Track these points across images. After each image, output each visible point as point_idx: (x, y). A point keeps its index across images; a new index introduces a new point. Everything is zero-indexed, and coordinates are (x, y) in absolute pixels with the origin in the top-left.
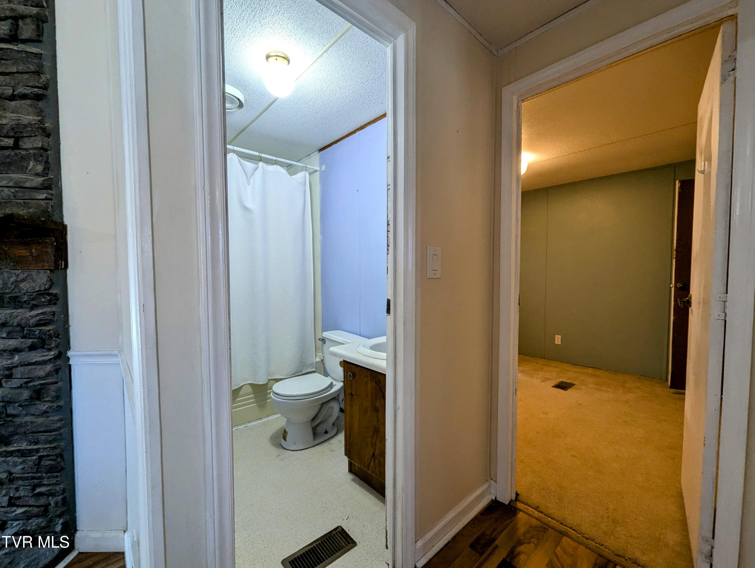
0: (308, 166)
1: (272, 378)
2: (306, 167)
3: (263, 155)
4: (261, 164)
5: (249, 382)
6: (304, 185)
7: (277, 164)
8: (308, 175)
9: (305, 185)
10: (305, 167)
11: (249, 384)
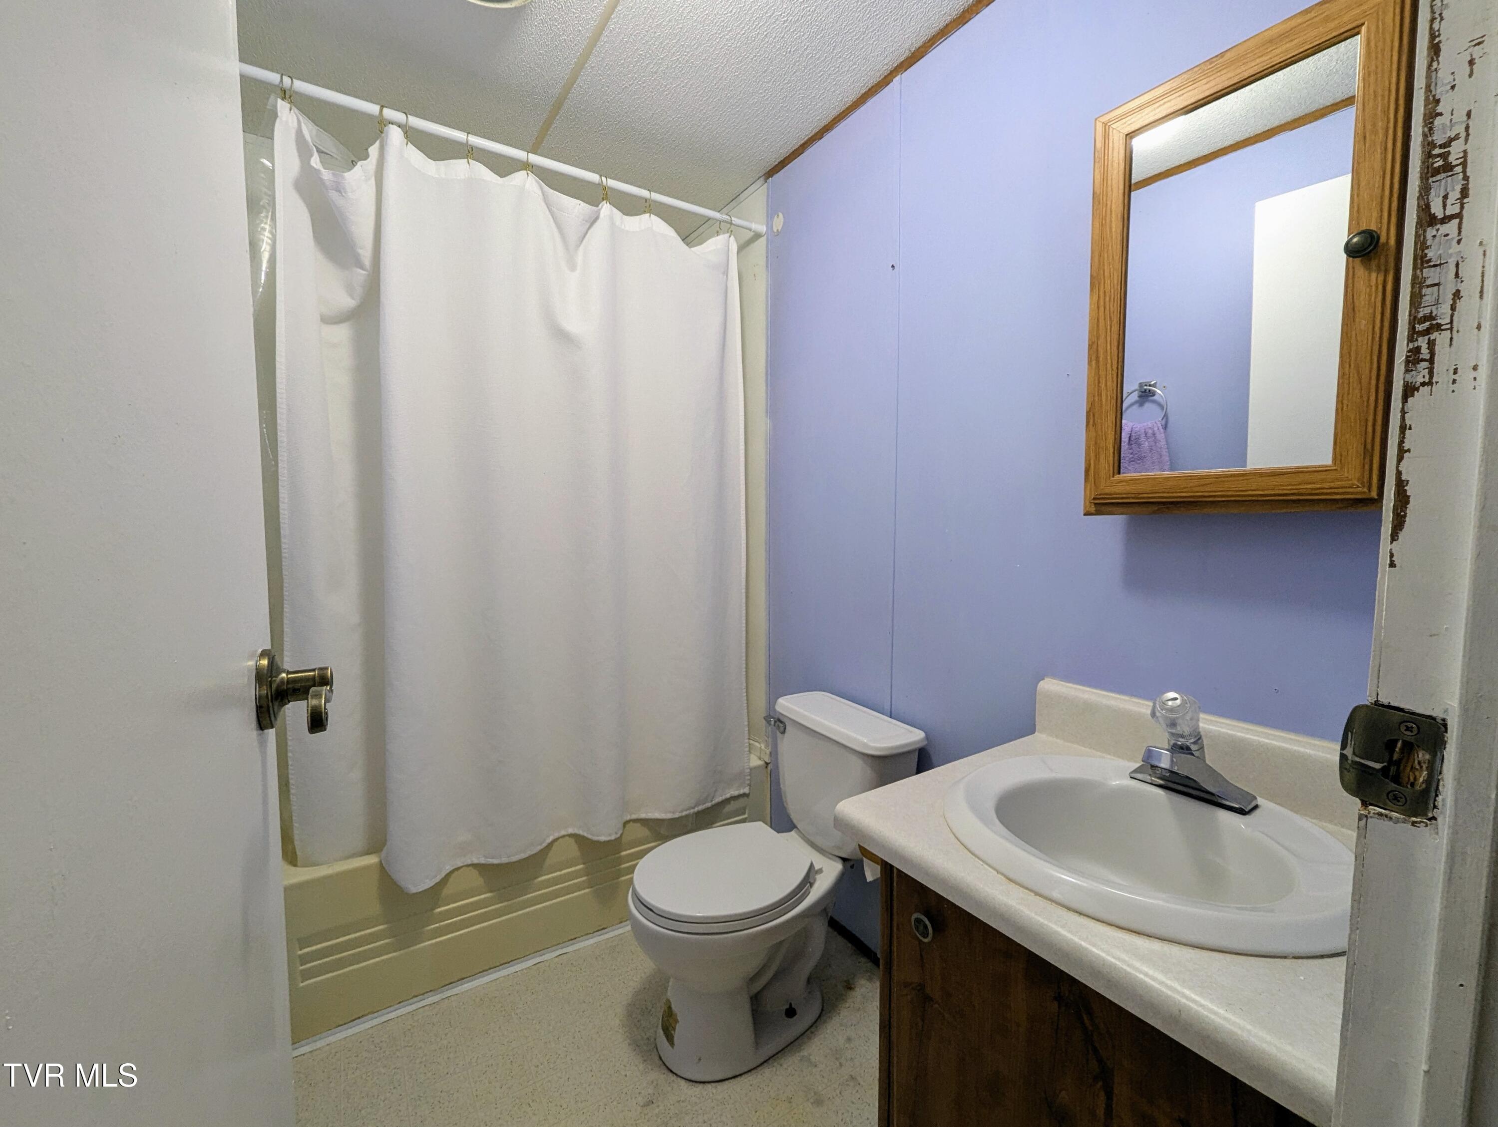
0: (735, 220)
1: (634, 817)
2: (731, 223)
3: (612, 183)
4: (606, 208)
5: (571, 831)
6: (724, 273)
7: (650, 212)
8: (734, 247)
9: (726, 273)
10: (726, 222)
11: (570, 835)
